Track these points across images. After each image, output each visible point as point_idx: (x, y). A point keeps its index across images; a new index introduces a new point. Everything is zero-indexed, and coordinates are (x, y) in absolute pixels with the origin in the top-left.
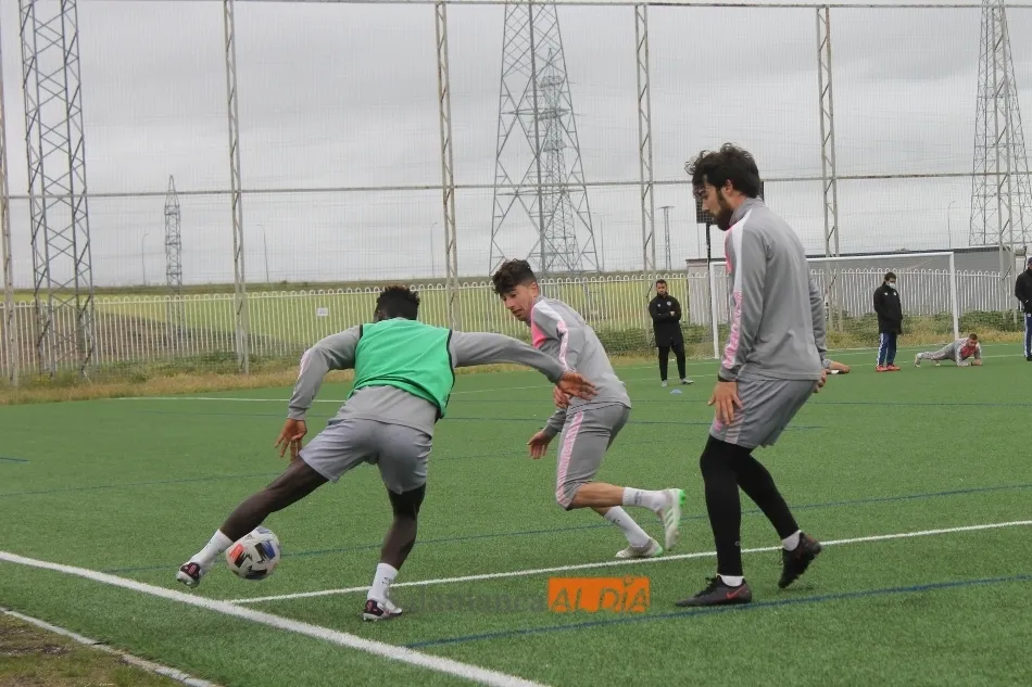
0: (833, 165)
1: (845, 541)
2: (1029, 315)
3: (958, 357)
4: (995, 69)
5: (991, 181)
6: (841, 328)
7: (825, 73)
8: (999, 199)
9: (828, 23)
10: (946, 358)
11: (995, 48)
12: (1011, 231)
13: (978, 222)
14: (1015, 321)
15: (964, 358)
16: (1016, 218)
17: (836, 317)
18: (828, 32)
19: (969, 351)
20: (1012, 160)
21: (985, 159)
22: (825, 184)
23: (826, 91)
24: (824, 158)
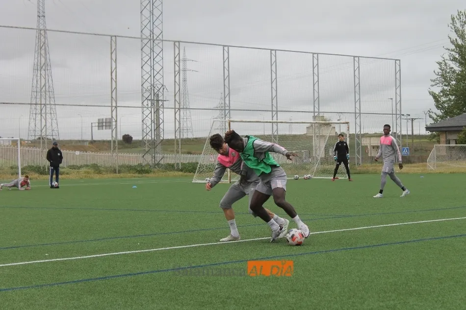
2: (52, 168)
3: (20, 186)
4: (41, 58)
5: (38, 107)
8: (41, 115)
10: (14, 186)
11: (41, 48)
12: (46, 130)
13: (32, 125)
14: (47, 170)
15: (22, 186)
16: (48, 125)
19: (25, 183)
20: (48, 98)
21: (36, 98)
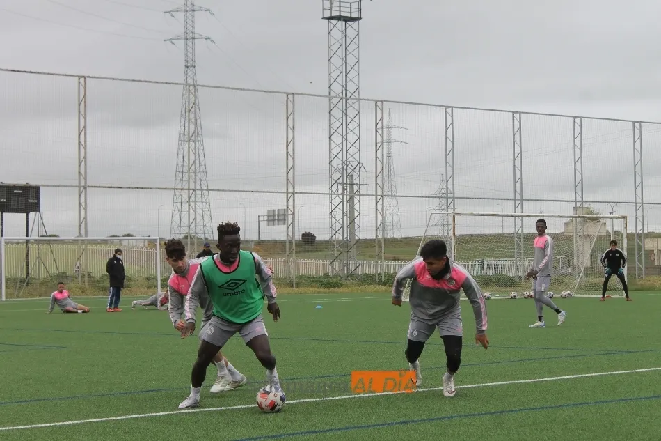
0: (85, 179)
1: (76, 422)
3: (159, 304)
4: (189, 124)
5: (185, 193)
6: (86, 283)
7: (82, 120)
8: (189, 205)
9: (85, 88)
10: (152, 304)
11: (190, 111)
12: (195, 226)
13: (177, 218)
15: (162, 305)
16: (199, 218)
17: (83, 276)
18: (85, 94)
19: (166, 301)
20: (198, 182)
21: (182, 180)
22: (80, 190)
23: (82, 130)
24: (80, 173)
